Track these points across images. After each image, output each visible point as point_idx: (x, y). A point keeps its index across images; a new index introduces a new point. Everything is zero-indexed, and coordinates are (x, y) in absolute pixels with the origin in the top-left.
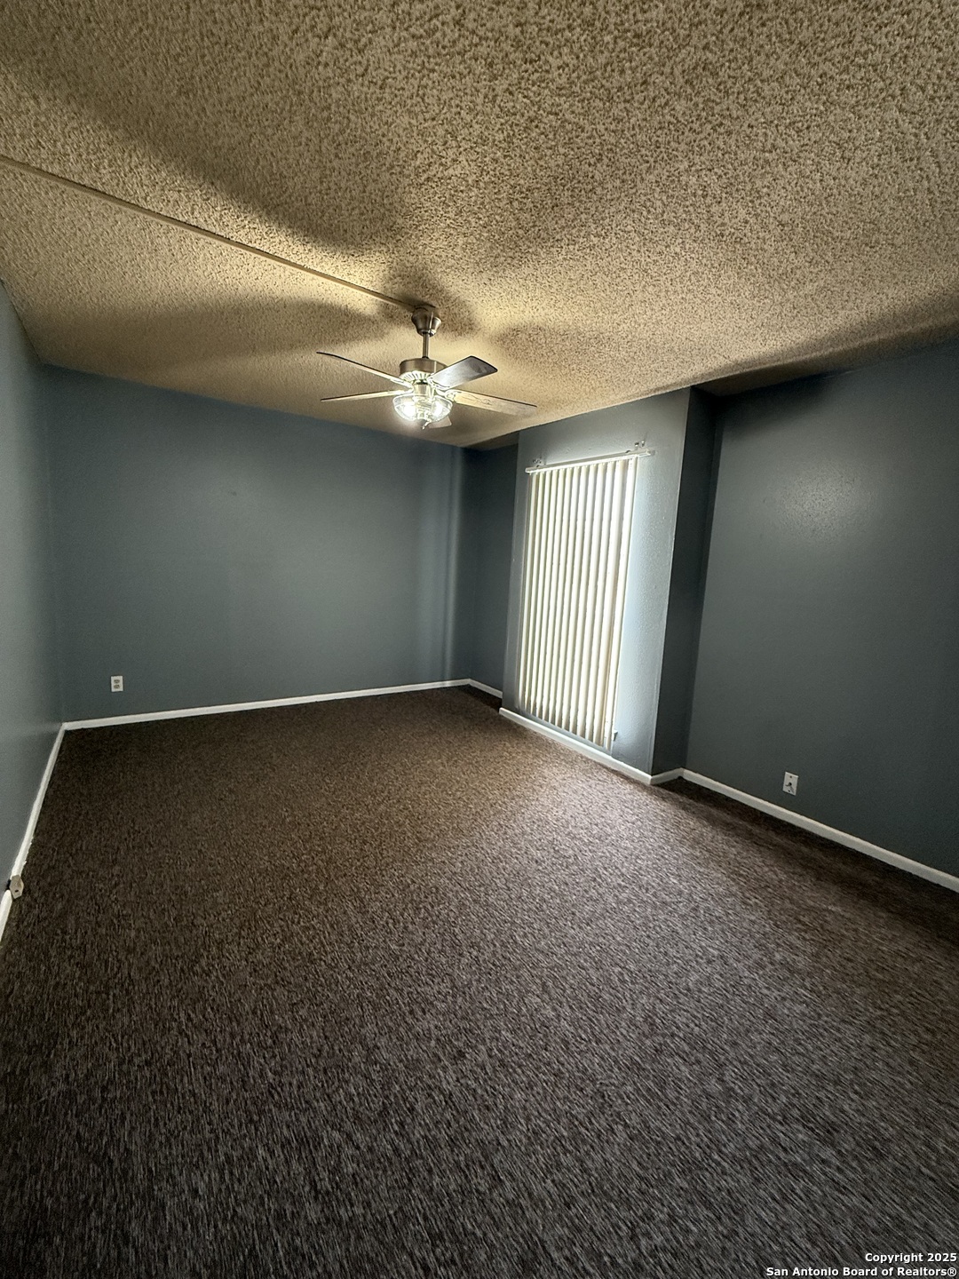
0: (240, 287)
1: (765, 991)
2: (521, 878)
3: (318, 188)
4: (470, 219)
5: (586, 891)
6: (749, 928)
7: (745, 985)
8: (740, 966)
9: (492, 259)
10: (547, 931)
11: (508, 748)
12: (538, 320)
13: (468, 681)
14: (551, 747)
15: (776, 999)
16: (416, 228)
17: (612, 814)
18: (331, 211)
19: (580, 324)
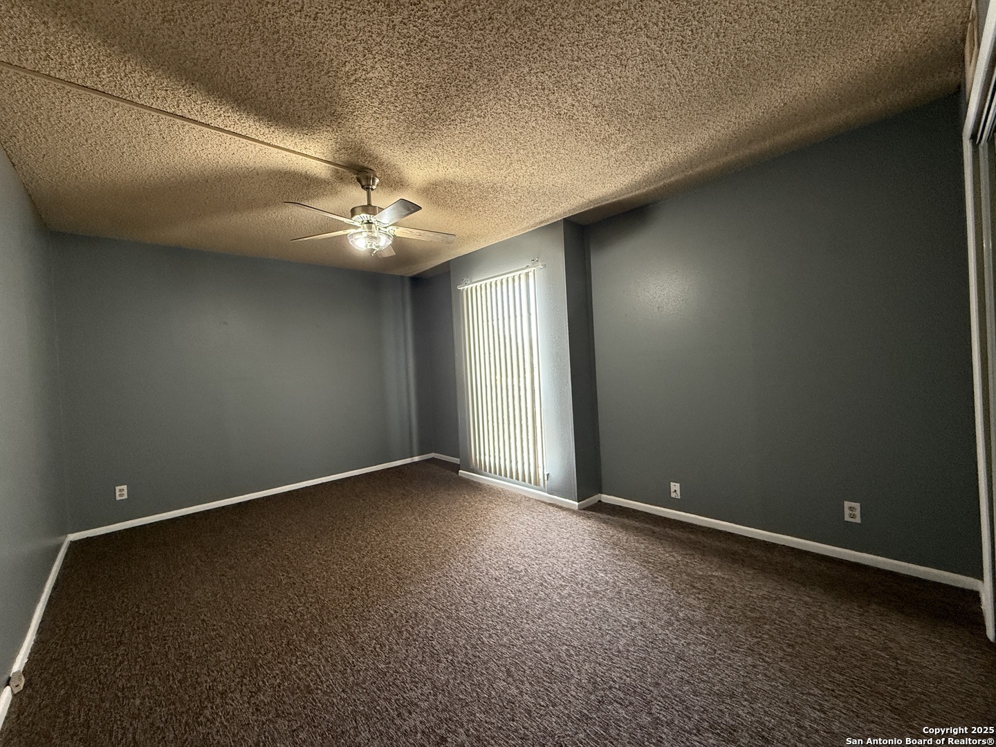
0: (220, 161)
1: (675, 641)
2: (484, 593)
3: (276, 87)
4: (389, 107)
5: (536, 594)
6: (659, 598)
7: (660, 639)
8: (655, 626)
9: (410, 134)
10: (507, 630)
11: (468, 499)
12: (450, 177)
13: (432, 455)
14: (500, 494)
15: (683, 645)
16: (352, 114)
17: (551, 534)
18: (287, 102)
19: (479, 178)
